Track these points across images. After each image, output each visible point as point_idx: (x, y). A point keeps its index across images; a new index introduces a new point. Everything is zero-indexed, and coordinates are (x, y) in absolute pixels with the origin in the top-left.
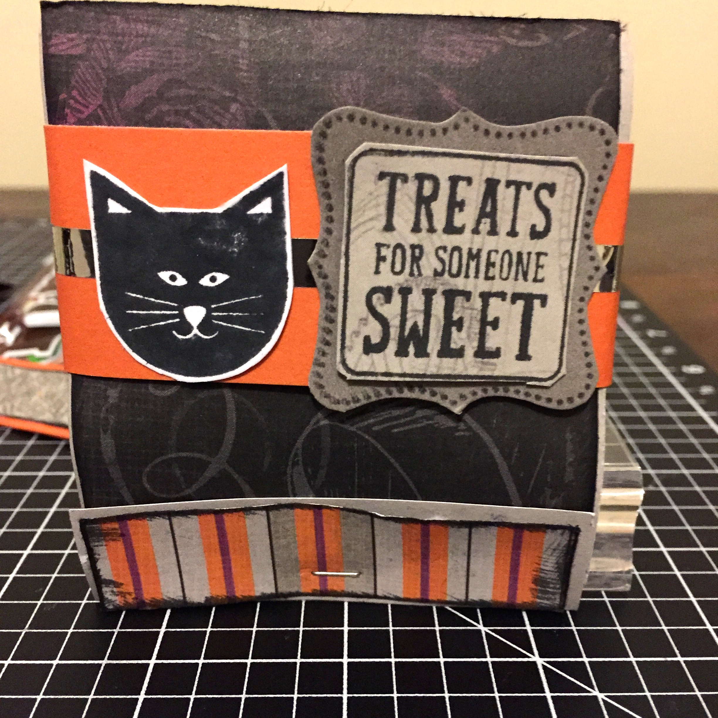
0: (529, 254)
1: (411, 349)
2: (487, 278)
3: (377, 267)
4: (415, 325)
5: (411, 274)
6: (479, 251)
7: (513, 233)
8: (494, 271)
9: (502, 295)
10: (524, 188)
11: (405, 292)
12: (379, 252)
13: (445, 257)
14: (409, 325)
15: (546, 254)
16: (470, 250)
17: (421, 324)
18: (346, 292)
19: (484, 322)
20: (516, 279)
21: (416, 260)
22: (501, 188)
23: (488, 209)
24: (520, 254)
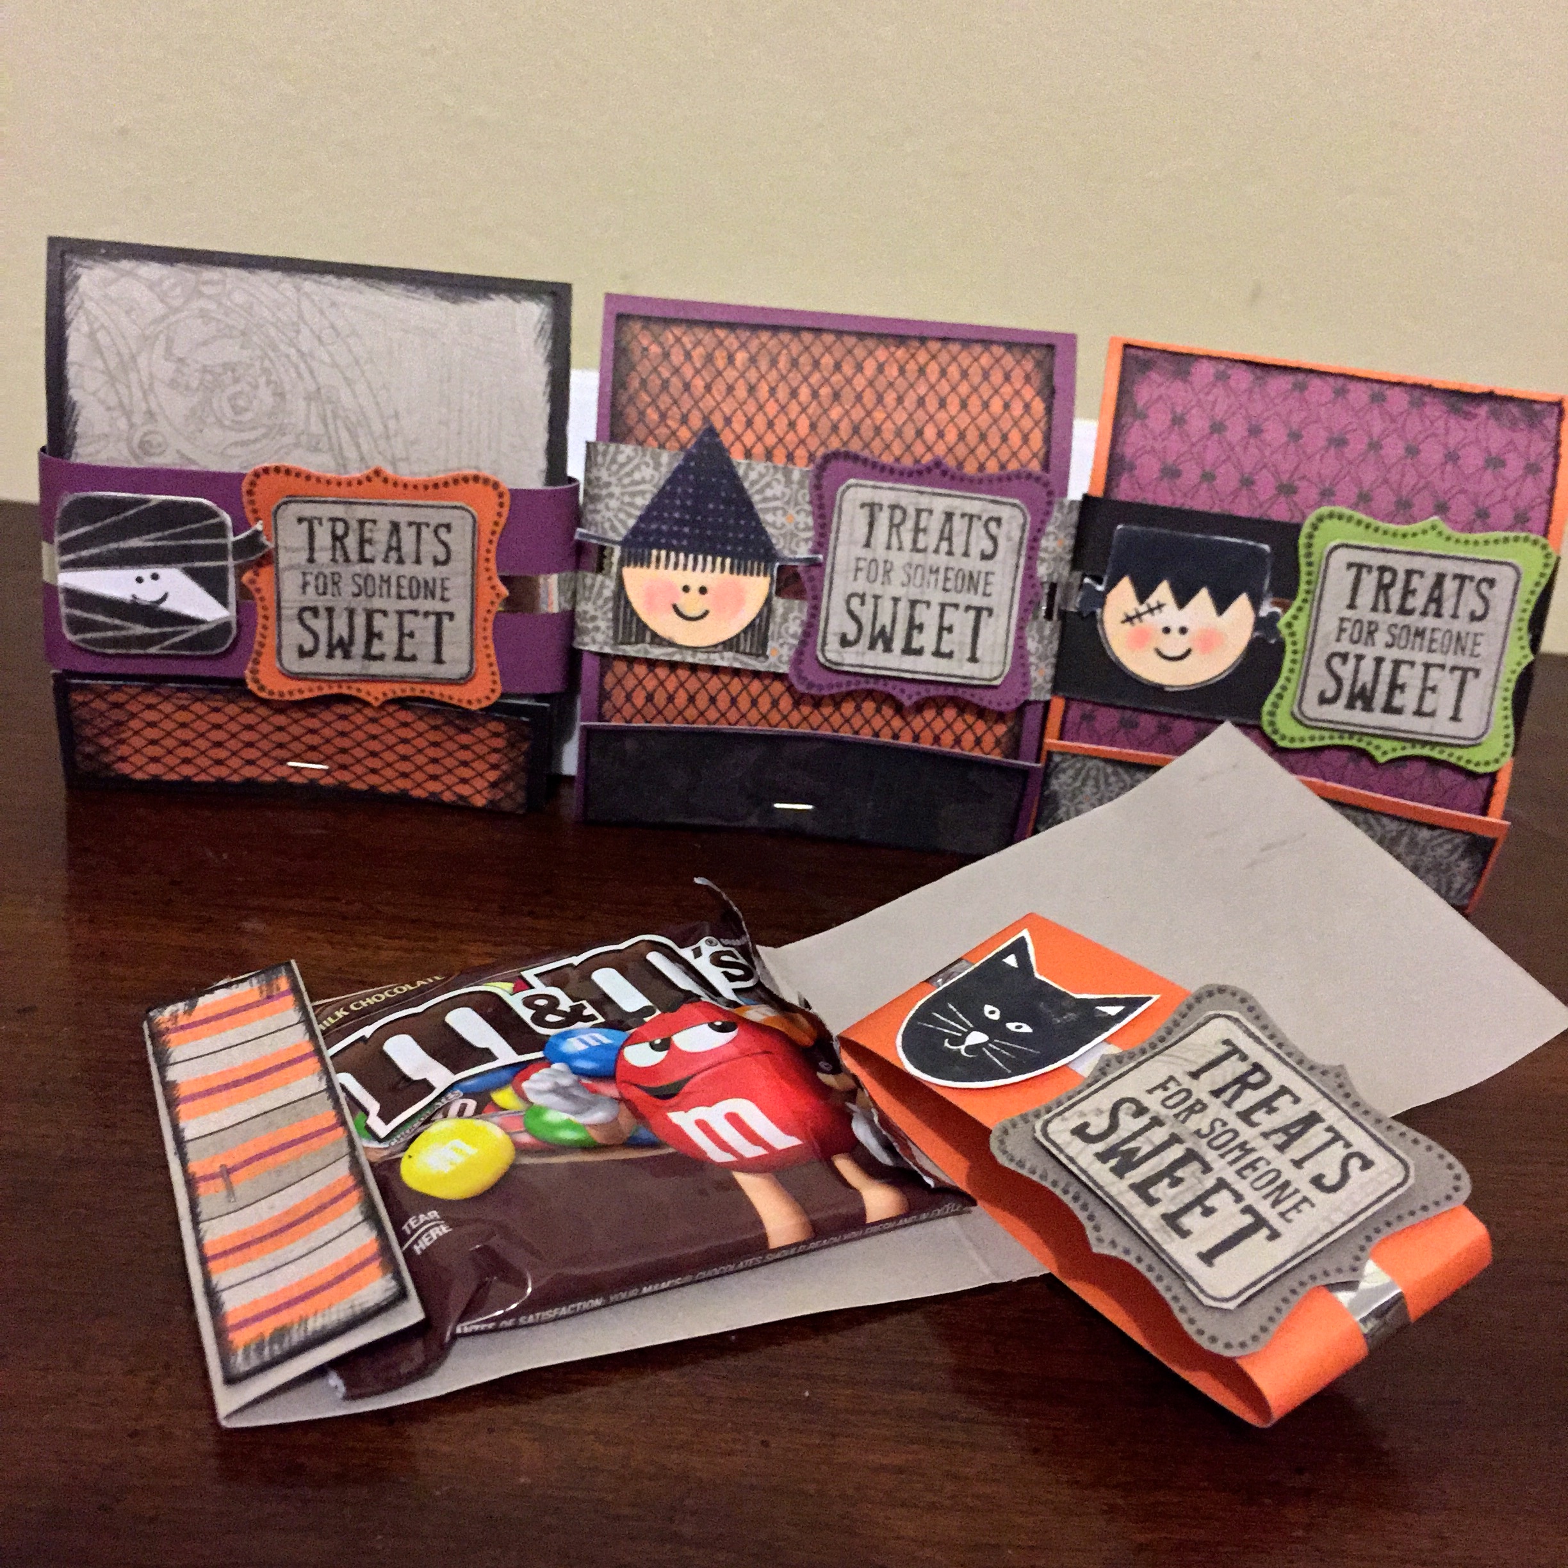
0: (1297, 1191)
1: (1113, 1162)
2: (1239, 1173)
3: (1155, 1088)
4: (1138, 1149)
5: (1177, 1116)
6: (1253, 1150)
7: (1298, 1164)
8: (1251, 1175)
9: (1238, 1198)
10: (1340, 1143)
11: (1157, 1122)
12: (1167, 1082)
13: (1219, 1128)
14: (1132, 1145)
15: (1313, 1205)
16: (1245, 1143)
17: (1141, 1154)
18: (1109, 1083)
19: (1199, 1200)
20: (1266, 1197)
21: (1191, 1110)
22: (1319, 1128)
23: (1293, 1131)
24: (1287, 1184)
